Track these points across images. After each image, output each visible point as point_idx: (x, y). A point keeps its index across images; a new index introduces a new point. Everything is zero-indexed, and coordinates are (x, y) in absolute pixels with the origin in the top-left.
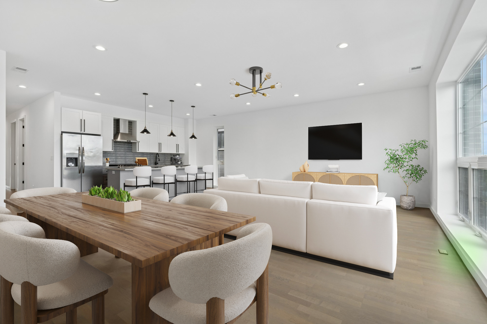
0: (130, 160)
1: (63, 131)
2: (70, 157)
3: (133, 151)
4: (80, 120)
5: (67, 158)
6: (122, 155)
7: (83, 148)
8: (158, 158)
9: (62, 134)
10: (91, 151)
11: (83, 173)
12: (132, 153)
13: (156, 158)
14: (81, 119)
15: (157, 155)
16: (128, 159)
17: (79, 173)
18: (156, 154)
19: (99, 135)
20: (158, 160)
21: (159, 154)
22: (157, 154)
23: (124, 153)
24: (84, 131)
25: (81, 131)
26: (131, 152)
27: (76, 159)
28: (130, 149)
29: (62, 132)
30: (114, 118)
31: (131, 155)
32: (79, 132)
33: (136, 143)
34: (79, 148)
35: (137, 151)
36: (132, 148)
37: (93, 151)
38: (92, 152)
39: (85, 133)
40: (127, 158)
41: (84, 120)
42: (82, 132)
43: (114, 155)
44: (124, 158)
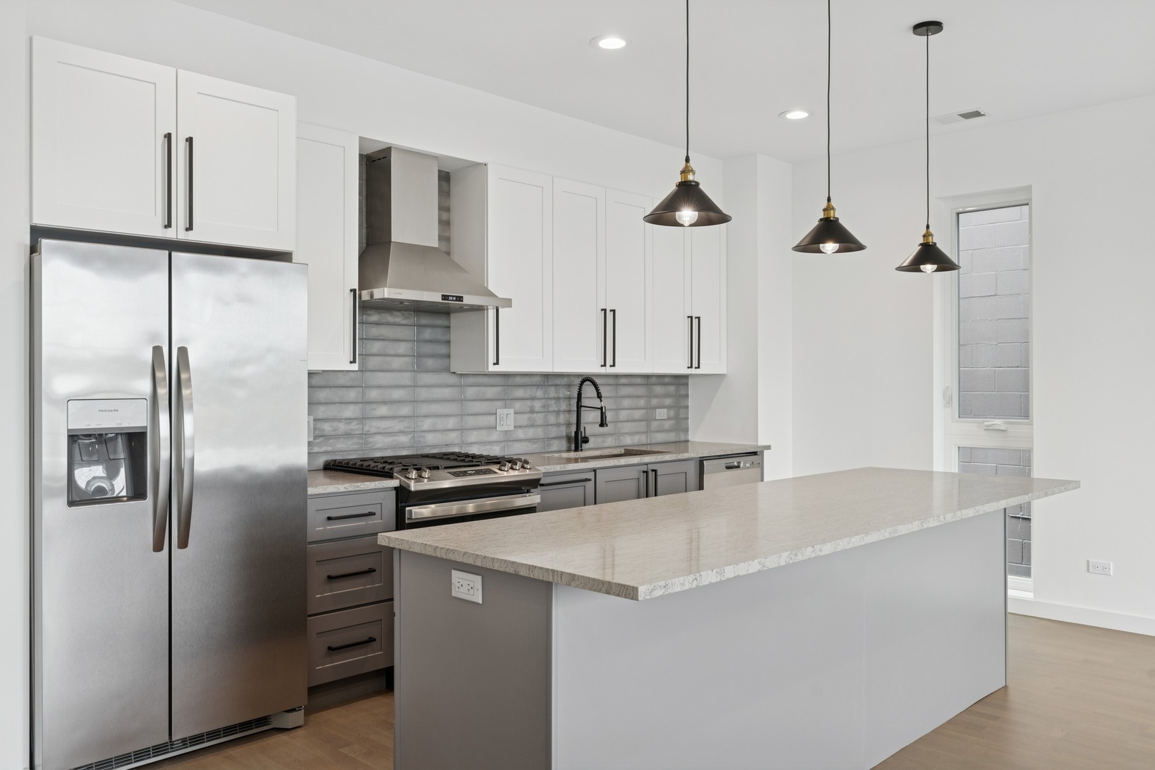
0: (440, 424)
1: (42, 220)
2: (93, 426)
3: (456, 366)
4: (161, 140)
5: (73, 438)
6: (398, 394)
7: (183, 351)
8: (597, 403)
9: (34, 249)
11: (183, 543)
12: (453, 380)
13: (579, 407)
14: (168, 136)
15: (589, 390)
16: (426, 416)
17: (158, 547)
18: (578, 381)
19: (283, 256)
20: (590, 417)
21: (598, 381)
22: (587, 379)
23: (406, 378)
24: (190, 228)
25: (168, 225)
26: (447, 370)
27: (136, 441)
28: (442, 349)
29: (38, 233)
30: (359, 141)
31: (446, 392)
32: (158, 232)
33: (480, 309)
34: (157, 350)
35: (492, 368)
36: (448, 342)
39: (192, 237)
40: (424, 409)
41: (190, 140)
42: (170, 234)
43: (352, 395)
44: (405, 410)
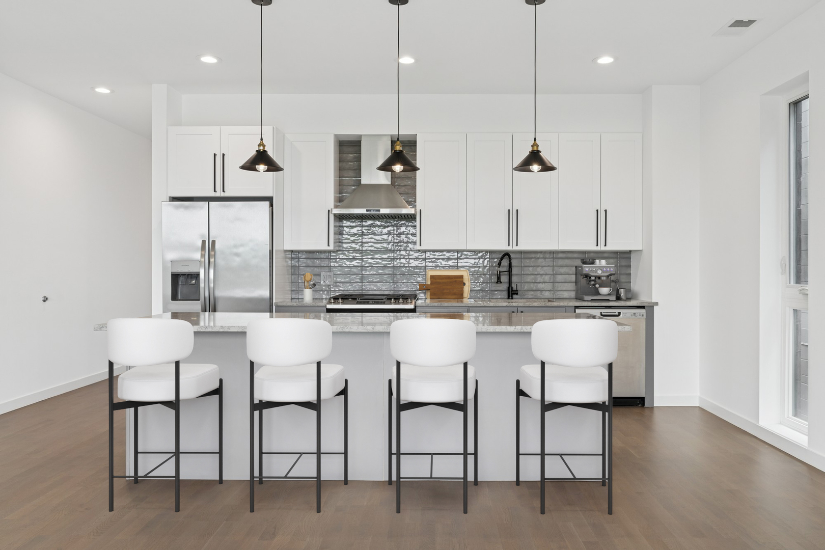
2: (180, 271)
7: (214, 242)
10: (235, 250)
14: (215, 155)
22: (506, 255)
24: (224, 191)
25: (215, 191)
30: (336, 136)
34: (204, 242)
37: (241, 250)
38: (237, 255)
39: (226, 195)
41: (224, 155)
42: (214, 194)
